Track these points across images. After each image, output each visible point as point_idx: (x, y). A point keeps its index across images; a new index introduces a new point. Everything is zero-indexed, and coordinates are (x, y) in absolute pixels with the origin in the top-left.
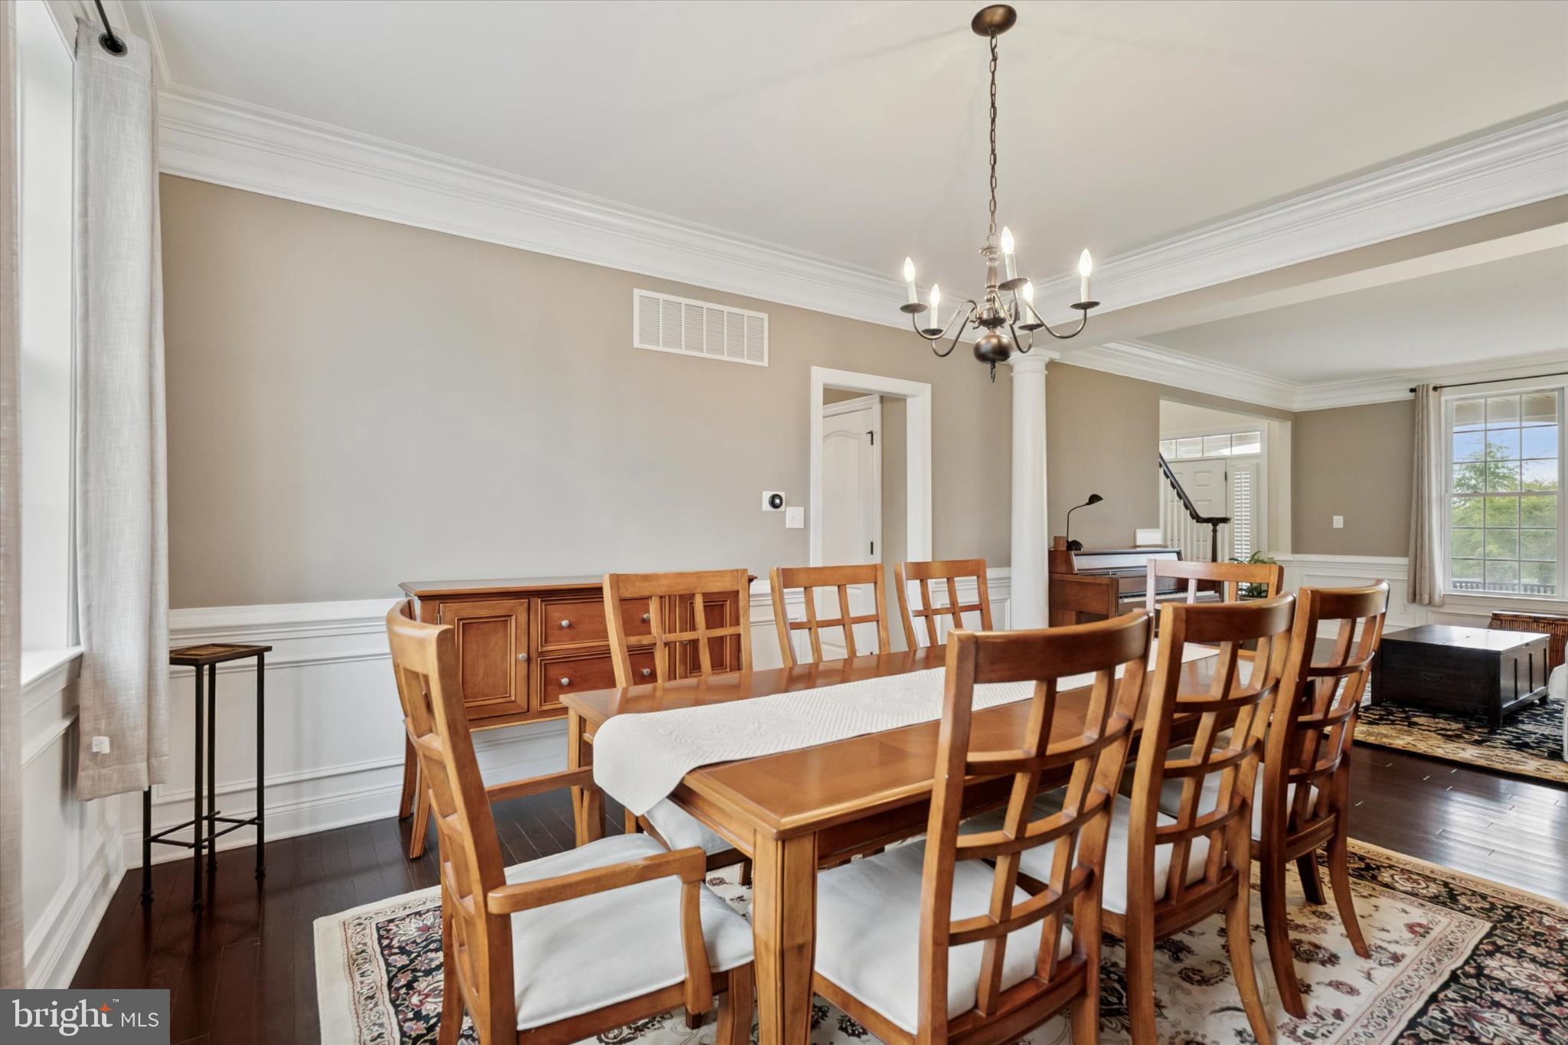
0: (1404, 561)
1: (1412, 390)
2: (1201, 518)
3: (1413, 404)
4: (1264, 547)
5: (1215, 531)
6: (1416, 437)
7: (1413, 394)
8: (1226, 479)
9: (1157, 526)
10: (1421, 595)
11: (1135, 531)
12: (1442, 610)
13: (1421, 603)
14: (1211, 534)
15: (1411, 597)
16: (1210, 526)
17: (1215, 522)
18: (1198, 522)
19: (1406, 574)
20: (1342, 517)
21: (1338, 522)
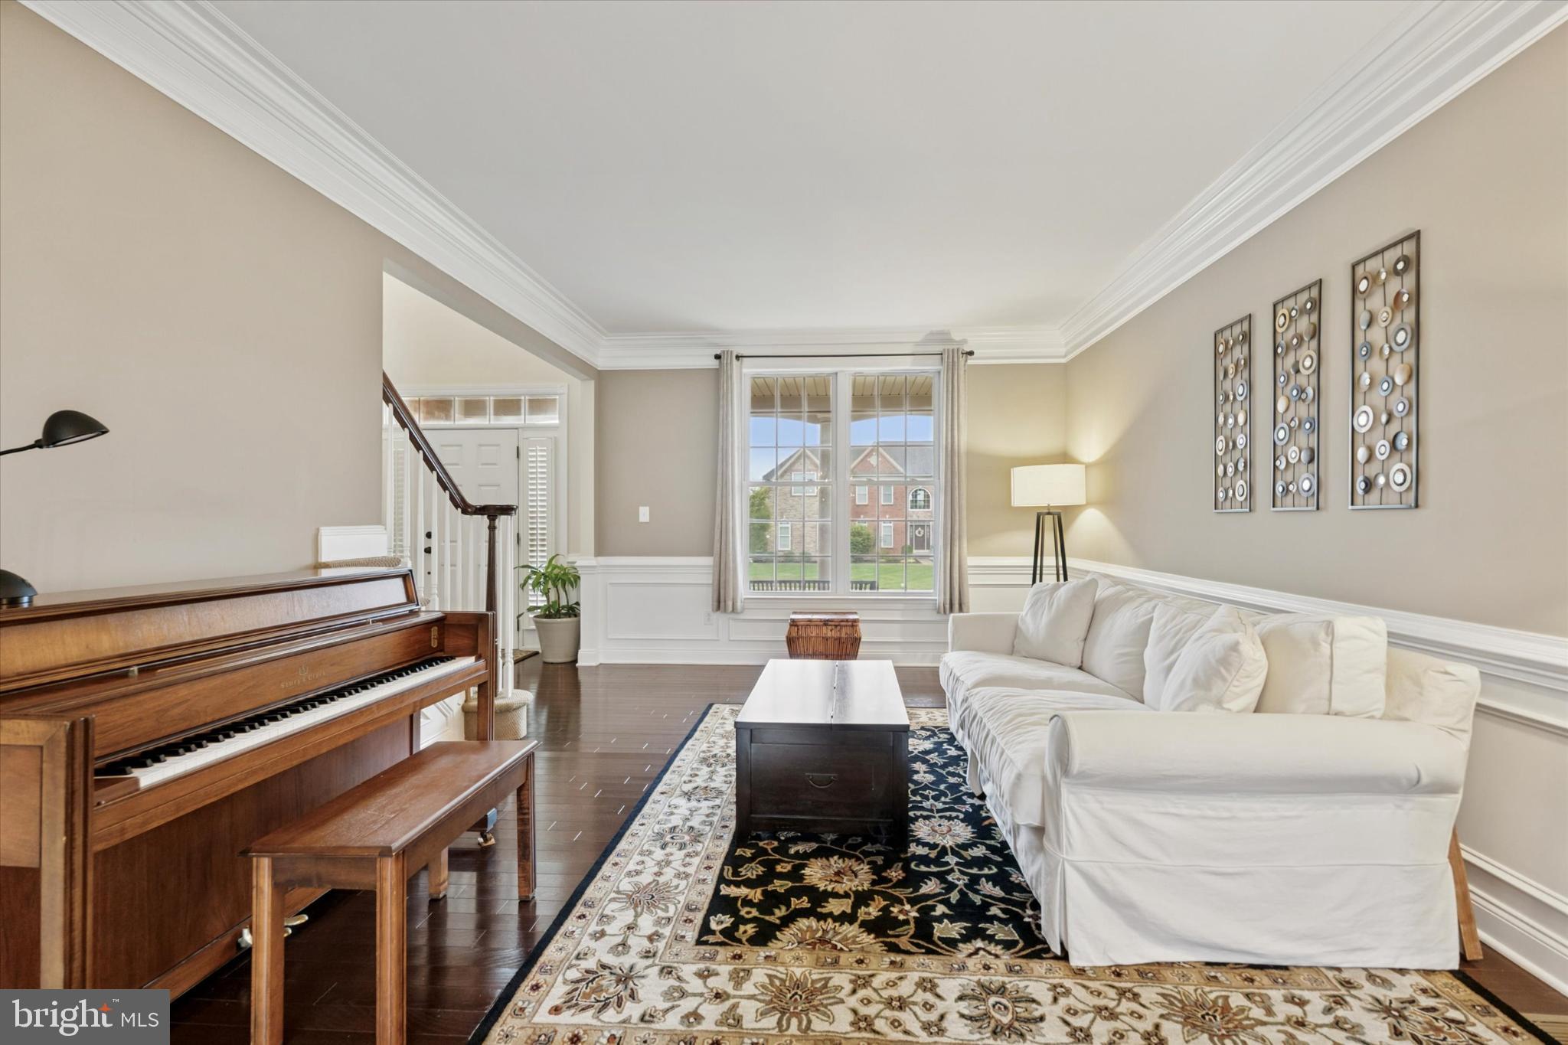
0: (708, 561)
1: (718, 357)
2: (470, 506)
3: (717, 373)
4: (563, 550)
5: (492, 528)
6: (721, 413)
7: (717, 361)
8: (518, 456)
9: (378, 519)
10: (725, 602)
11: (318, 530)
12: (742, 617)
13: (725, 611)
14: (486, 533)
15: (716, 604)
16: (484, 520)
17: (493, 512)
18: (464, 512)
19: (711, 577)
20: (648, 508)
21: (644, 514)
